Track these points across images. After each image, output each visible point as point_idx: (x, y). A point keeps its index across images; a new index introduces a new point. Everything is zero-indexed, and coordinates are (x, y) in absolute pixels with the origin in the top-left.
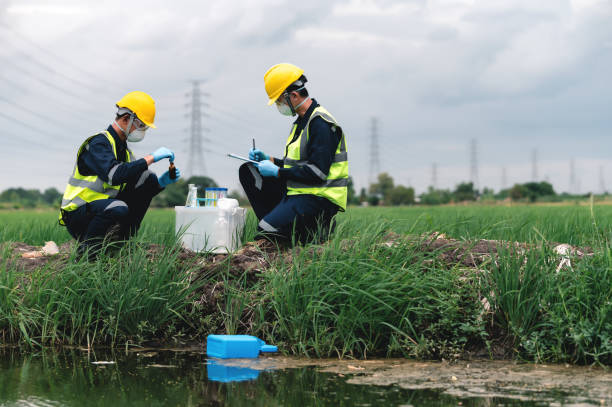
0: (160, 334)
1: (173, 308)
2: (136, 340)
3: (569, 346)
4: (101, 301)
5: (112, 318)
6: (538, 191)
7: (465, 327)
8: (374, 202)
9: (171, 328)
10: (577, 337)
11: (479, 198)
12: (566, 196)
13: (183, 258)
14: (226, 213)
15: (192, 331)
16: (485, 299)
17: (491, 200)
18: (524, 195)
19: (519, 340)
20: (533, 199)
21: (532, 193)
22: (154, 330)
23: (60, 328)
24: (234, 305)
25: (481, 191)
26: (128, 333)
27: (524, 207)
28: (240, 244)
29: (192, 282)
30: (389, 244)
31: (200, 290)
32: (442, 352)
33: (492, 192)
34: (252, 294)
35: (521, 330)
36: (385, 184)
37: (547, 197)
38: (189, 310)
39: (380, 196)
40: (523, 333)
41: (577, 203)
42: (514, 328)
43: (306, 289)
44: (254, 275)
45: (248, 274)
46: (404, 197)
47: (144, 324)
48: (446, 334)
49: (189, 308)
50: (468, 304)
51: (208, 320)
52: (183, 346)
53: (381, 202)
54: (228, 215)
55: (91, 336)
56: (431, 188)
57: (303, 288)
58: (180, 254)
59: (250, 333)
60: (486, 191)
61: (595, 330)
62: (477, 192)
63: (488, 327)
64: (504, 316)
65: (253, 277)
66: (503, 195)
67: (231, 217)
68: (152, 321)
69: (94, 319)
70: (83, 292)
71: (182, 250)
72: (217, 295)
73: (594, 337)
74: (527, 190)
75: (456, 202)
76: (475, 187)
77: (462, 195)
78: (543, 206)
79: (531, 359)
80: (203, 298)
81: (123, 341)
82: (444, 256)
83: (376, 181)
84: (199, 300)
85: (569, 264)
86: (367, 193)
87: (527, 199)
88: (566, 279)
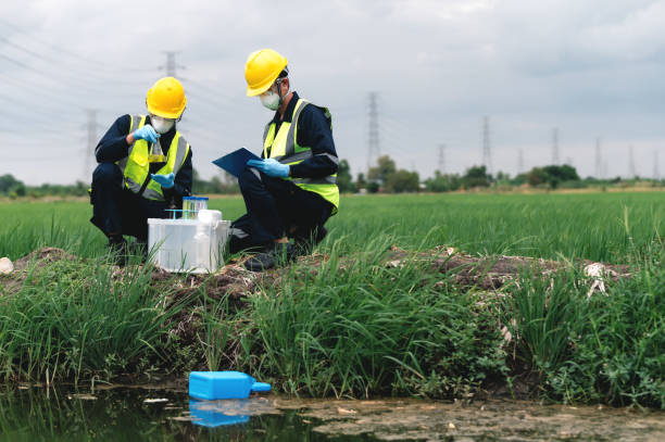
0: (131, 368)
1: (145, 339)
2: (103, 375)
3: (603, 384)
4: (62, 330)
5: (75, 350)
6: (560, 175)
7: (483, 361)
8: (374, 189)
9: (144, 361)
10: (612, 375)
11: (492, 185)
12: (591, 181)
13: (157, 279)
14: (207, 227)
15: (169, 365)
16: (505, 328)
17: (507, 186)
18: (544, 180)
19: (545, 377)
20: (554, 185)
21: (553, 178)
22: (124, 363)
23: (15, 361)
24: (215, 334)
25: (495, 176)
26: (93, 367)
27: (542, 194)
28: (222, 262)
29: (168, 308)
30: (395, 263)
31: (177, 317)
32: (456, 390)
33: (507, 176)
34: (237, 322)
35: (548, 365)
36: (386, 167)
37: (569, 183)
38: (165, 340)
39: (379, 182)
40: (550, 369)
41: (604, 189)
42: (539, 363)
43: (299, 318)
44: (238, 299)
45: (231, 298)
46: (408, 183)
47: (112, 357)
48: (461, 370)
49: (164, 338)
50: (486, 335)
51: (185, 352)
52: (158, 382)
53: (381, 188)
54: (208, 229)
55: (51, 370)
56: (438, 173)
57: (295, 316)
58: (153, 274)
59: (234, 369)
60: (500, 176)
61: (633, 365)
62: (490, 177)
63: (508, 360)
64: (528, 348)
65: (237, 302)
66: (521, 179)
67: (212, 231)
68: (121, 353)
69: (54, 351)
70: (42, 319)
71: (156, 270)
72: (197, 323)
73: (631, 373)
74: (546, 174)
75: (466, 189)
76: (488, 172)
77: (474, 180)
78: (565, 192)
79: (560, 398)
80: (181, 326)
81: (88, 377)
82: (458, 277)
83: (375, 164)
84: (176, 328)
85: (602, 288)
86: (365, 178)
87: (547, 185)
88: (599, 306)
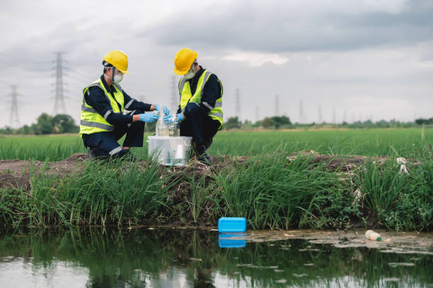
6: (280, 122)
11: (242, 127)
12: (297, 125)
17: (251, 128)
18: (271, 124)
20: (277, 127)
21: (276, 123)
25: (243, 122)
27: (271, 132)
33: (250, 122)
37: (286, 126)
60: (247, 122)
62: (241, 123)
66: (258, 124)
74: (273, 121)
75: (227, 129)
76: (239, 120)
77: (232, 124)
78: (284, 131)
87: (273, 127)
